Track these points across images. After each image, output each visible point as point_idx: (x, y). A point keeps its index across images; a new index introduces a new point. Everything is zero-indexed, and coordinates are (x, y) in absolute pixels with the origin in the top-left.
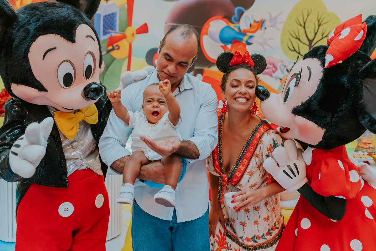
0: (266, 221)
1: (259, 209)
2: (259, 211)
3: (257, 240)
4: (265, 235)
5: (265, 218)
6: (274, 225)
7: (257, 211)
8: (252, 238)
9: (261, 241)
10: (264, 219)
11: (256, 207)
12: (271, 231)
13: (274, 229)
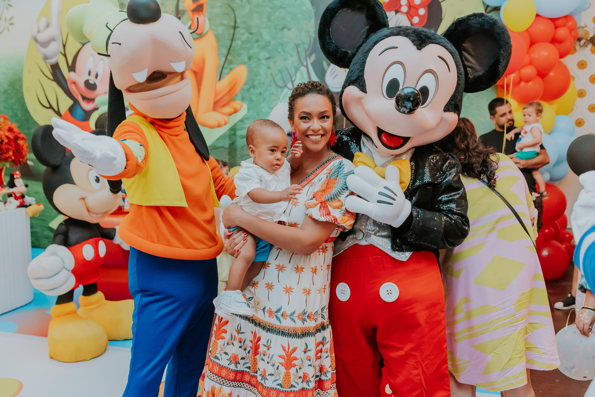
0: (304, 294)
1: (303, 271)
2: (301, 273)
3: (282, 319)
4: (296, 315)
5: (306, 289)
6: (313, 313)
7: (298, 273)
8: (276, 312)
9: (286, 323)
10: (303, 289)
11: (299, 267)
12: (306, 318)
13: (311, 320)
